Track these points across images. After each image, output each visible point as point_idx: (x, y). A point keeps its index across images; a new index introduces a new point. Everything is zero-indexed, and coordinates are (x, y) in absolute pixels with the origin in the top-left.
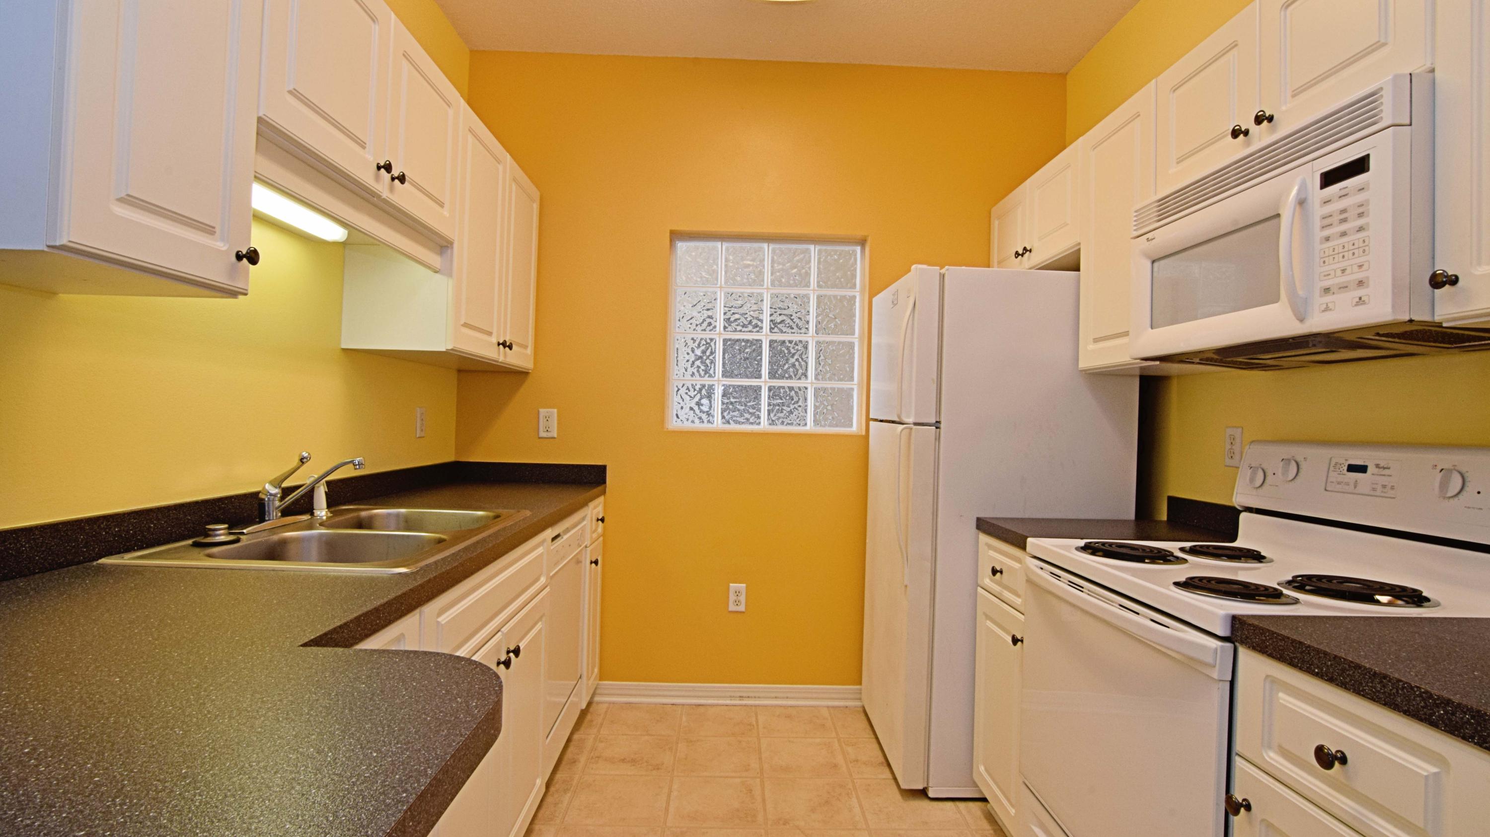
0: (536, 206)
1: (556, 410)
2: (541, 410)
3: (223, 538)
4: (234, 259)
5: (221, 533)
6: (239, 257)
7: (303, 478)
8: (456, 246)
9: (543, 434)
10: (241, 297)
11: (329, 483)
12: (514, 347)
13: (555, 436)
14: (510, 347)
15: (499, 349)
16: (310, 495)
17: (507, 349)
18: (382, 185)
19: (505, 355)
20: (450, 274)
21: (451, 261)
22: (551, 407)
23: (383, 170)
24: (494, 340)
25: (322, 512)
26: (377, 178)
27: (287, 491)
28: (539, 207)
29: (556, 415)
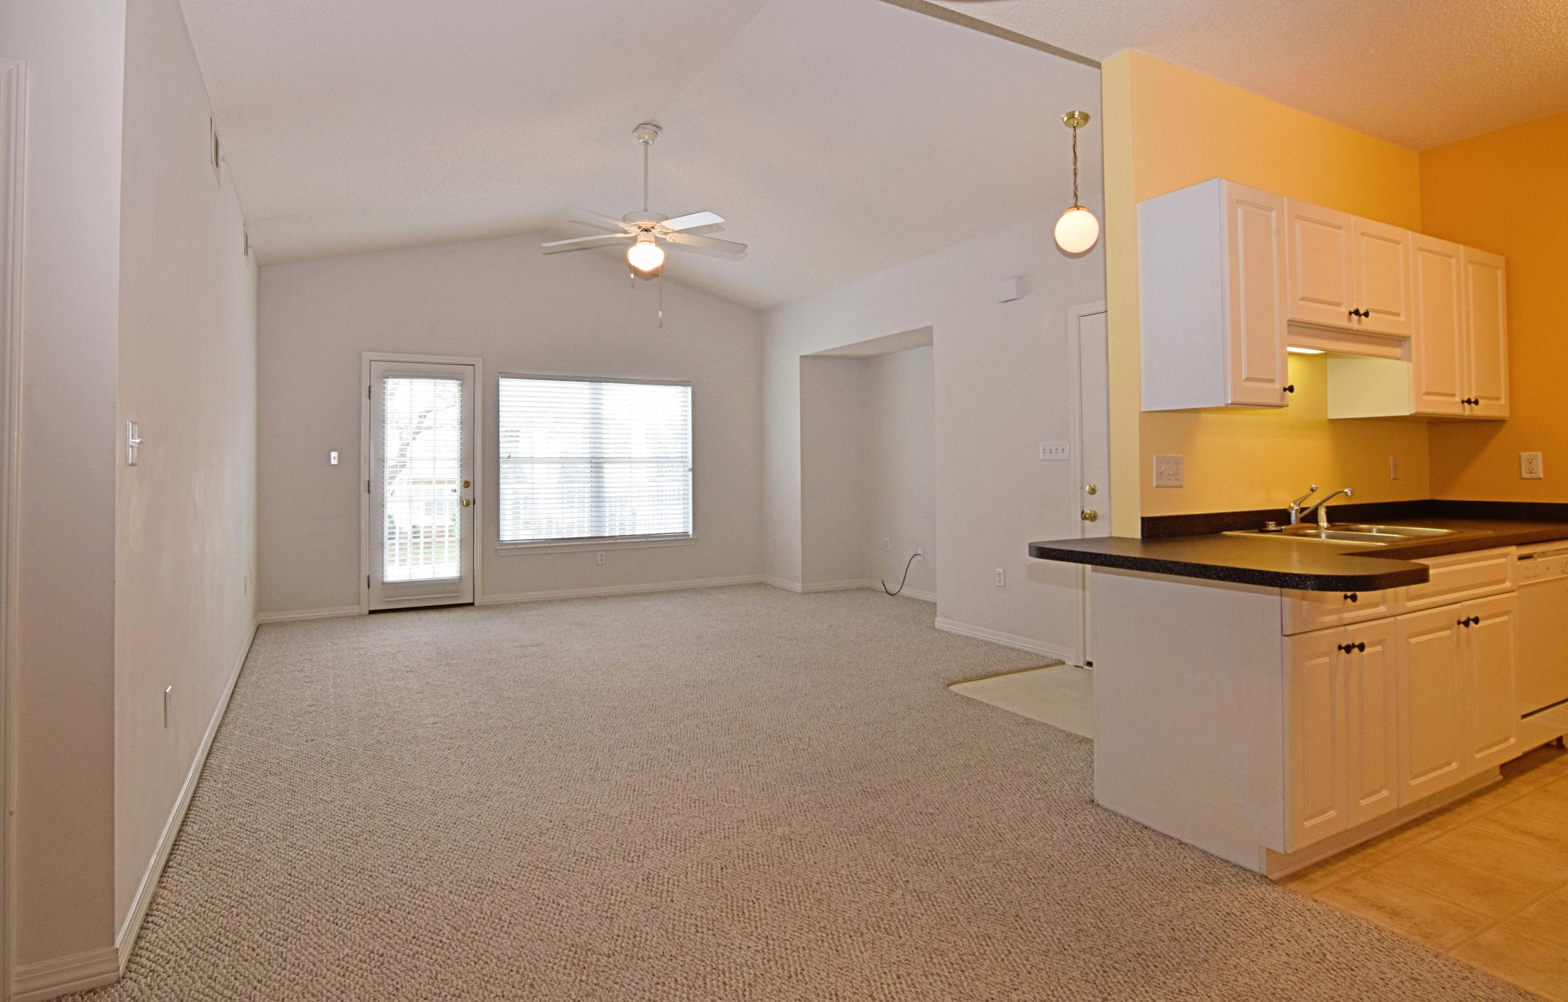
0: (1500, 273)
1: (1540, 454)
2: (1522, 454)
3: (1274, 529)
4: (1282, 391)
5: (1272, 526)
6: (1285, 390)
7: (1310, 504)
8: (1413, 339)
9: (1525, 475)
10: (1285, 408)
11: (1328, 508)
12: (1480, 401)
13: (1541, 476)
14: (1476, 402)
15: (1464, 406)
16: (1315, 512)
17: (1473, 405)
18: (1354, 323)
19: (1472, 410)
20: (1409, 359)
21: (1410, 350)
22: (1536, 451)
23: (1353, 315)
24: (1458, 399)
25: (1324, 523)
26: (1350, 320)
27: (1303, 510)
28: (1504, 272)
29: (1540, 458)
